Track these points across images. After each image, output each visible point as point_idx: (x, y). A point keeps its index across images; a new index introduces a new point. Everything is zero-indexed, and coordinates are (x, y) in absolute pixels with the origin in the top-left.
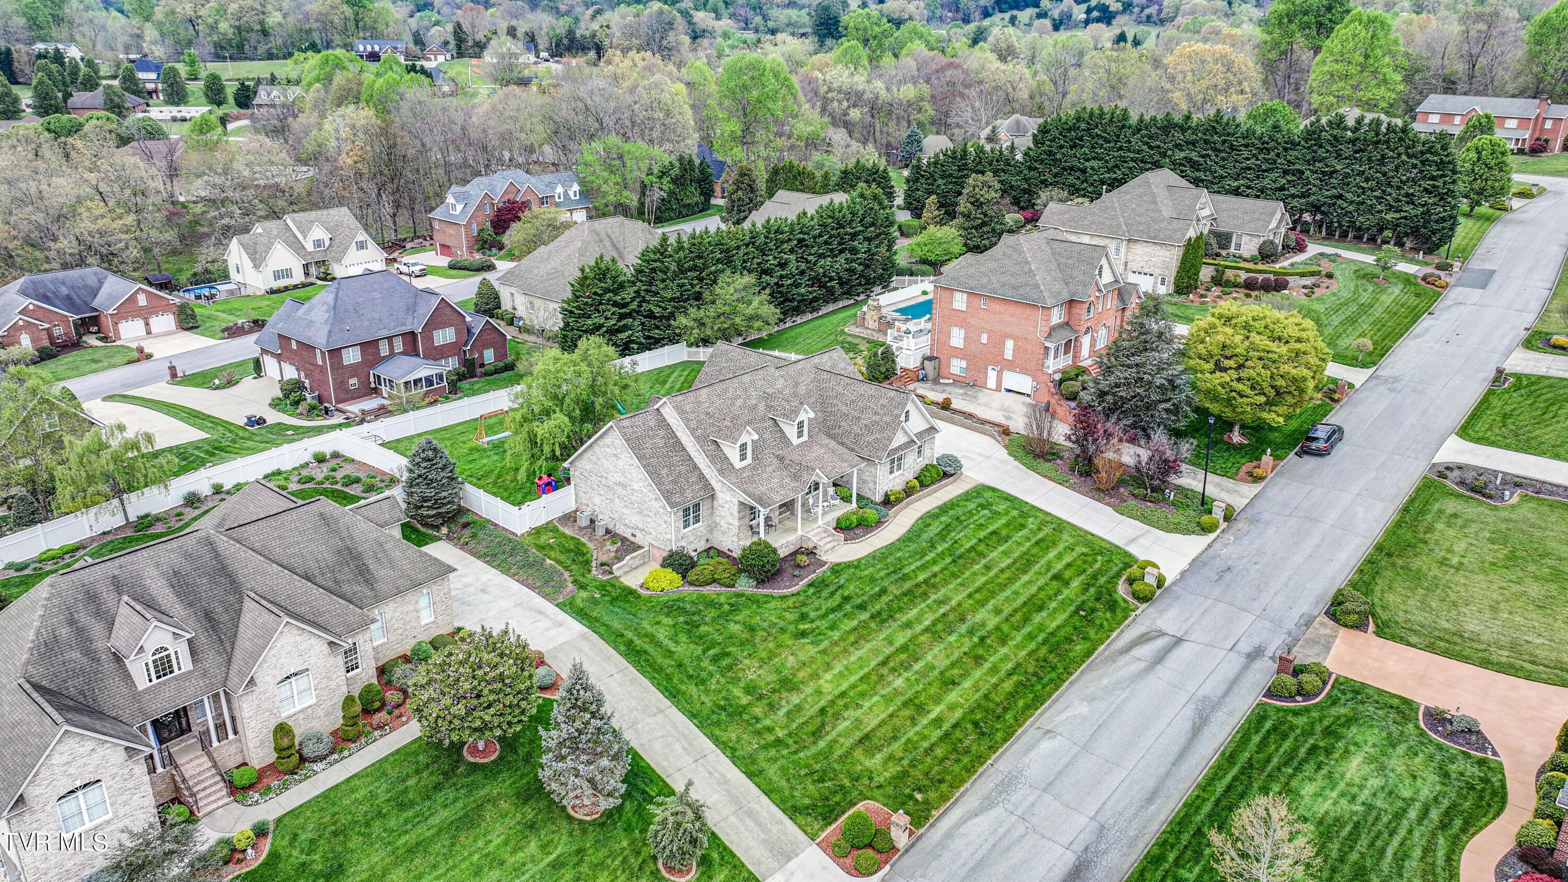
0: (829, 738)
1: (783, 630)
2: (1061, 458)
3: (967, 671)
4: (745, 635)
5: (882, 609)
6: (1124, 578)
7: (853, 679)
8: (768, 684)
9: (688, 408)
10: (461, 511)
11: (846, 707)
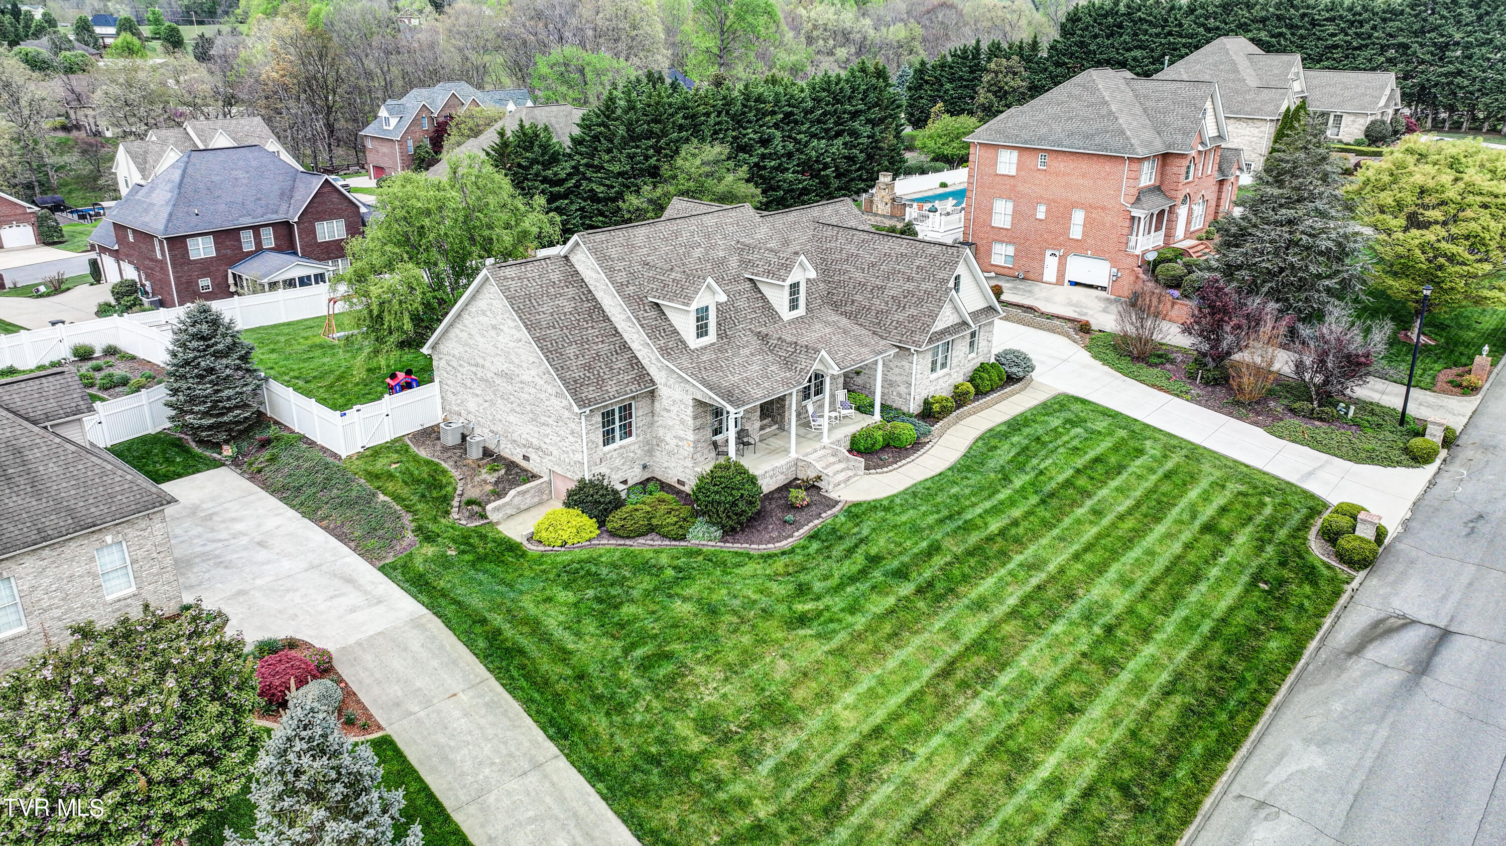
0: (855, 820)
1: (766, 613)
2: (1172, 362)
3: (1092, 687)
4: (701, 622)
5: (934, 578)
6: (1314, 531)
7: (895, 701)
8: (740, 712)
9: (613, 252)
10: (261, 420)
11: (884, 756)
